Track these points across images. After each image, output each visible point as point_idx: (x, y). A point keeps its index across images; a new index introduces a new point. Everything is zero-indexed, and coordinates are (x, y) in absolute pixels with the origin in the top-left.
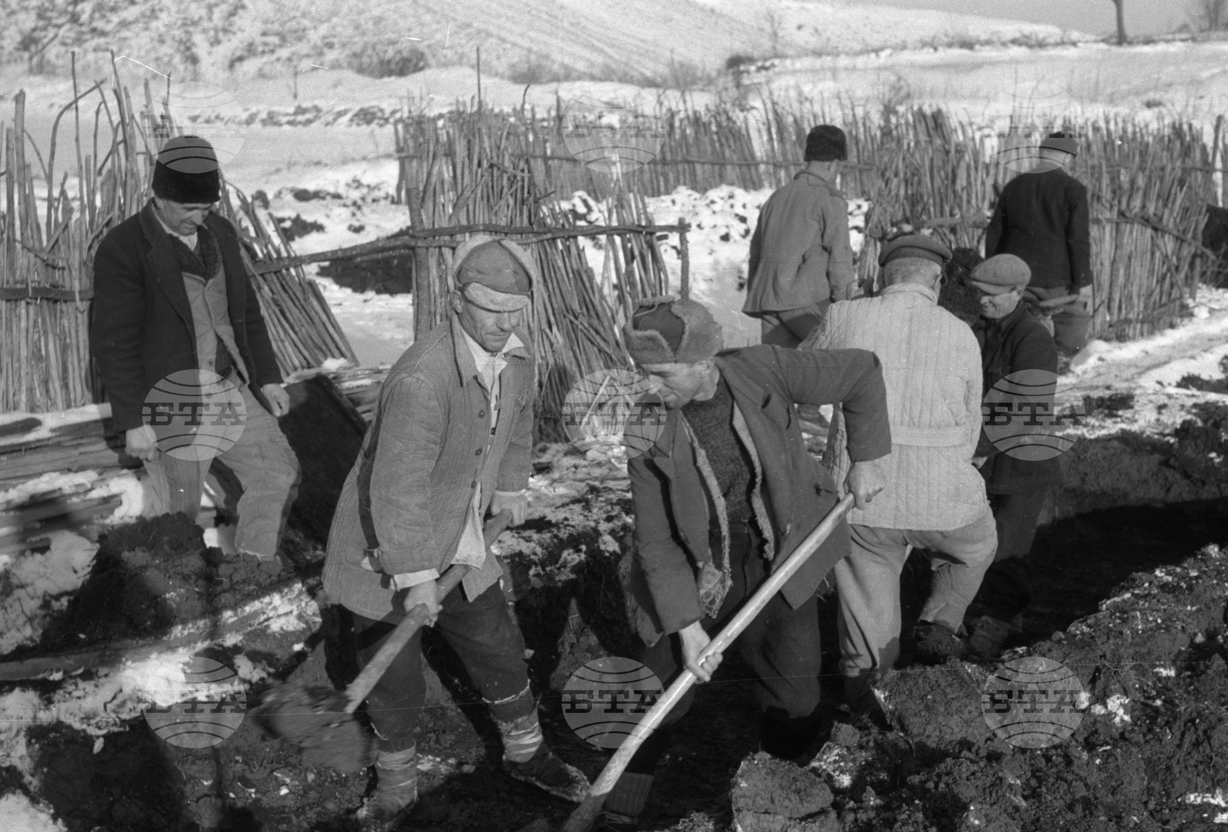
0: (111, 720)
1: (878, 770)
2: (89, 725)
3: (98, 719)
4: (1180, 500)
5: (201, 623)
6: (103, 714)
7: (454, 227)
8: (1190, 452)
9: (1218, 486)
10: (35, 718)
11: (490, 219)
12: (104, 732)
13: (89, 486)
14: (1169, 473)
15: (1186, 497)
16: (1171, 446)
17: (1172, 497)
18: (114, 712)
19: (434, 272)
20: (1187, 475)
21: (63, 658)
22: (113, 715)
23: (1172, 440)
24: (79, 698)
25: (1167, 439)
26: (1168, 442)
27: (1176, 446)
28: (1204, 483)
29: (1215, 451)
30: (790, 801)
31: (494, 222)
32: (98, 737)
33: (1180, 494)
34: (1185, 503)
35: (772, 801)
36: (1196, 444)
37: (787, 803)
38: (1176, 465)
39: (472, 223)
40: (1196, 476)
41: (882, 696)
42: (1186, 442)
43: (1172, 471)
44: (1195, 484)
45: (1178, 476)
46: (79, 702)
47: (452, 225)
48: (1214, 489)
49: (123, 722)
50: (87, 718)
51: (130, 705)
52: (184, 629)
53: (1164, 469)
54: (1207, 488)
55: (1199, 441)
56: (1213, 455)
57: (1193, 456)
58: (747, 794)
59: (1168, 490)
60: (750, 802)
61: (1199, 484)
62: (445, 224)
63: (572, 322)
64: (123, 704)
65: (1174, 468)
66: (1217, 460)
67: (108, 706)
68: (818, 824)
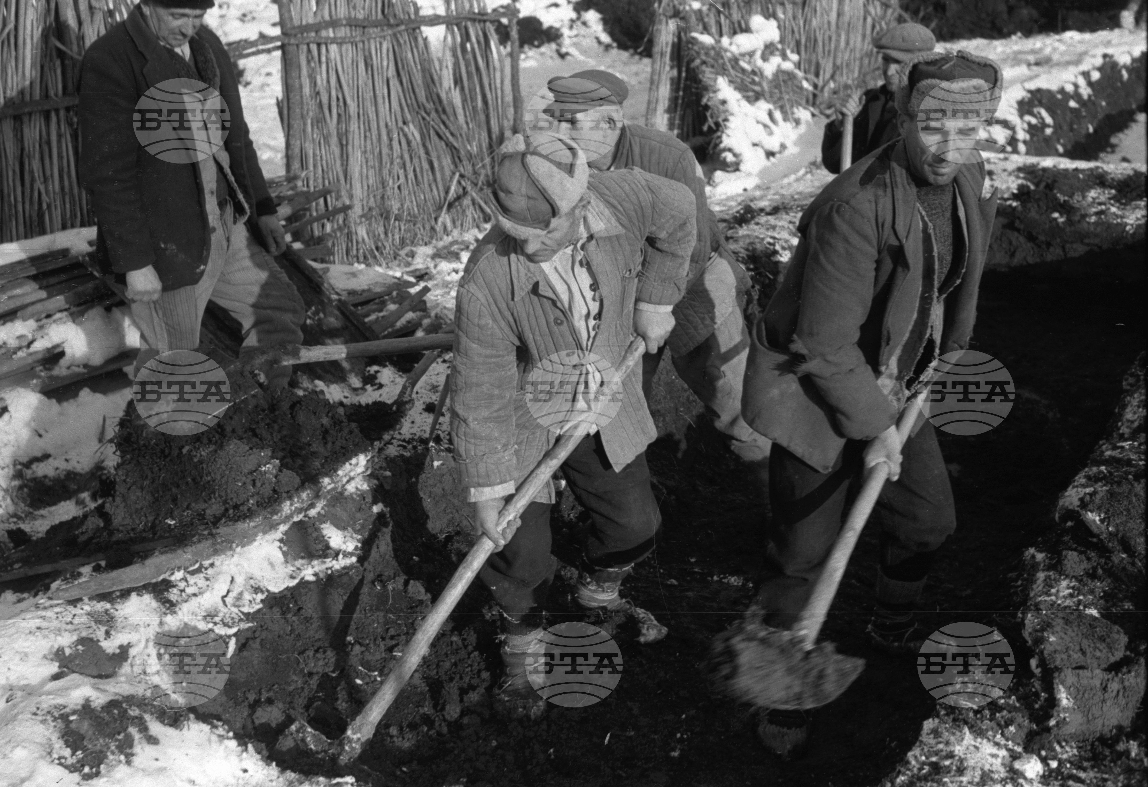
0: (233, 615)
1: (1122, 601)
2: (215, 624)
3: (221, 615)
4: (1025, 263)
5: (304, 495)
6: (224, 610)
7: (320, 23)
8: (1033, 214)
9: (1063, 248)
10: (161, 623)
11: (349, 13)
12: (235, 630)
13: (30, 337)
14: (1014, 236)
15: (1030, 260)
16: (1014, 209)
17: (1017, 261)
18: (235, 606)
19: (304, 72)
20: (1031, 238)
21: (180, 552)
22: (235, 610)
23: (1015, 204)
24: (195, 595)
25: (1009, 203)
26: (1010, 206)
27: (1020, 208)
28: (1049, 245)
29: (1057, 211)
30: (1100, 651)
31: (353, 16)
32: (229, 637)
33: (1025, 258)
34: (1029, 265)
35: (1083, 653)
36: (1039, 206)
37: (1098, 654)
38: (1022, 227)
39: (334, 17)
40: (1042, 238)
41: (1097, 518)
42: (1029, 205)
43: (1016, 234)
44: (1039, 247)
45: (1022, 239)
46: (199, 599)
47: (317, 21)
48: (1059, 251)
49: (248, 617)
50: (209, 616)
51: (247, 596)
52: (291, 505)
53: (1008, 232)
54: (1052, 249)
55: (1041, 203)
56: (1056, 215)
57: (1037, 217)
58: (1058, 648)
59: (1013, 255)
60: (1065, 656)
61: (1044, 246)
62: (311, 21)
63: (424, 119)
64: (240, 597)
65: (1018, 230)
66: (1061, 220)
67: (227, 600)
68: (1133, 674)
